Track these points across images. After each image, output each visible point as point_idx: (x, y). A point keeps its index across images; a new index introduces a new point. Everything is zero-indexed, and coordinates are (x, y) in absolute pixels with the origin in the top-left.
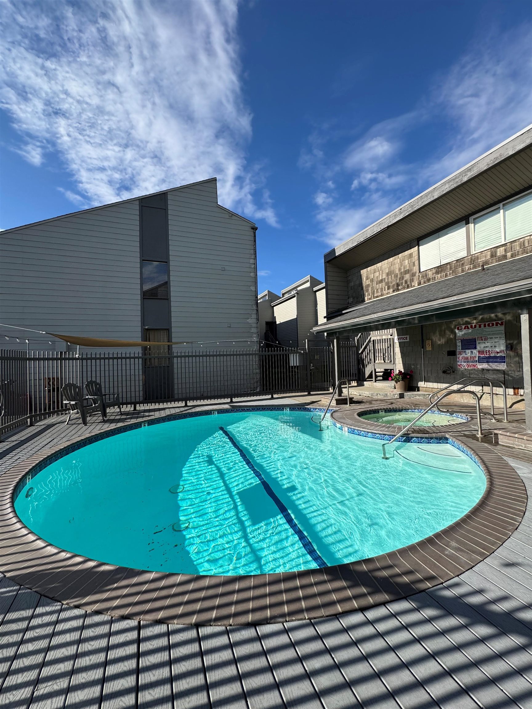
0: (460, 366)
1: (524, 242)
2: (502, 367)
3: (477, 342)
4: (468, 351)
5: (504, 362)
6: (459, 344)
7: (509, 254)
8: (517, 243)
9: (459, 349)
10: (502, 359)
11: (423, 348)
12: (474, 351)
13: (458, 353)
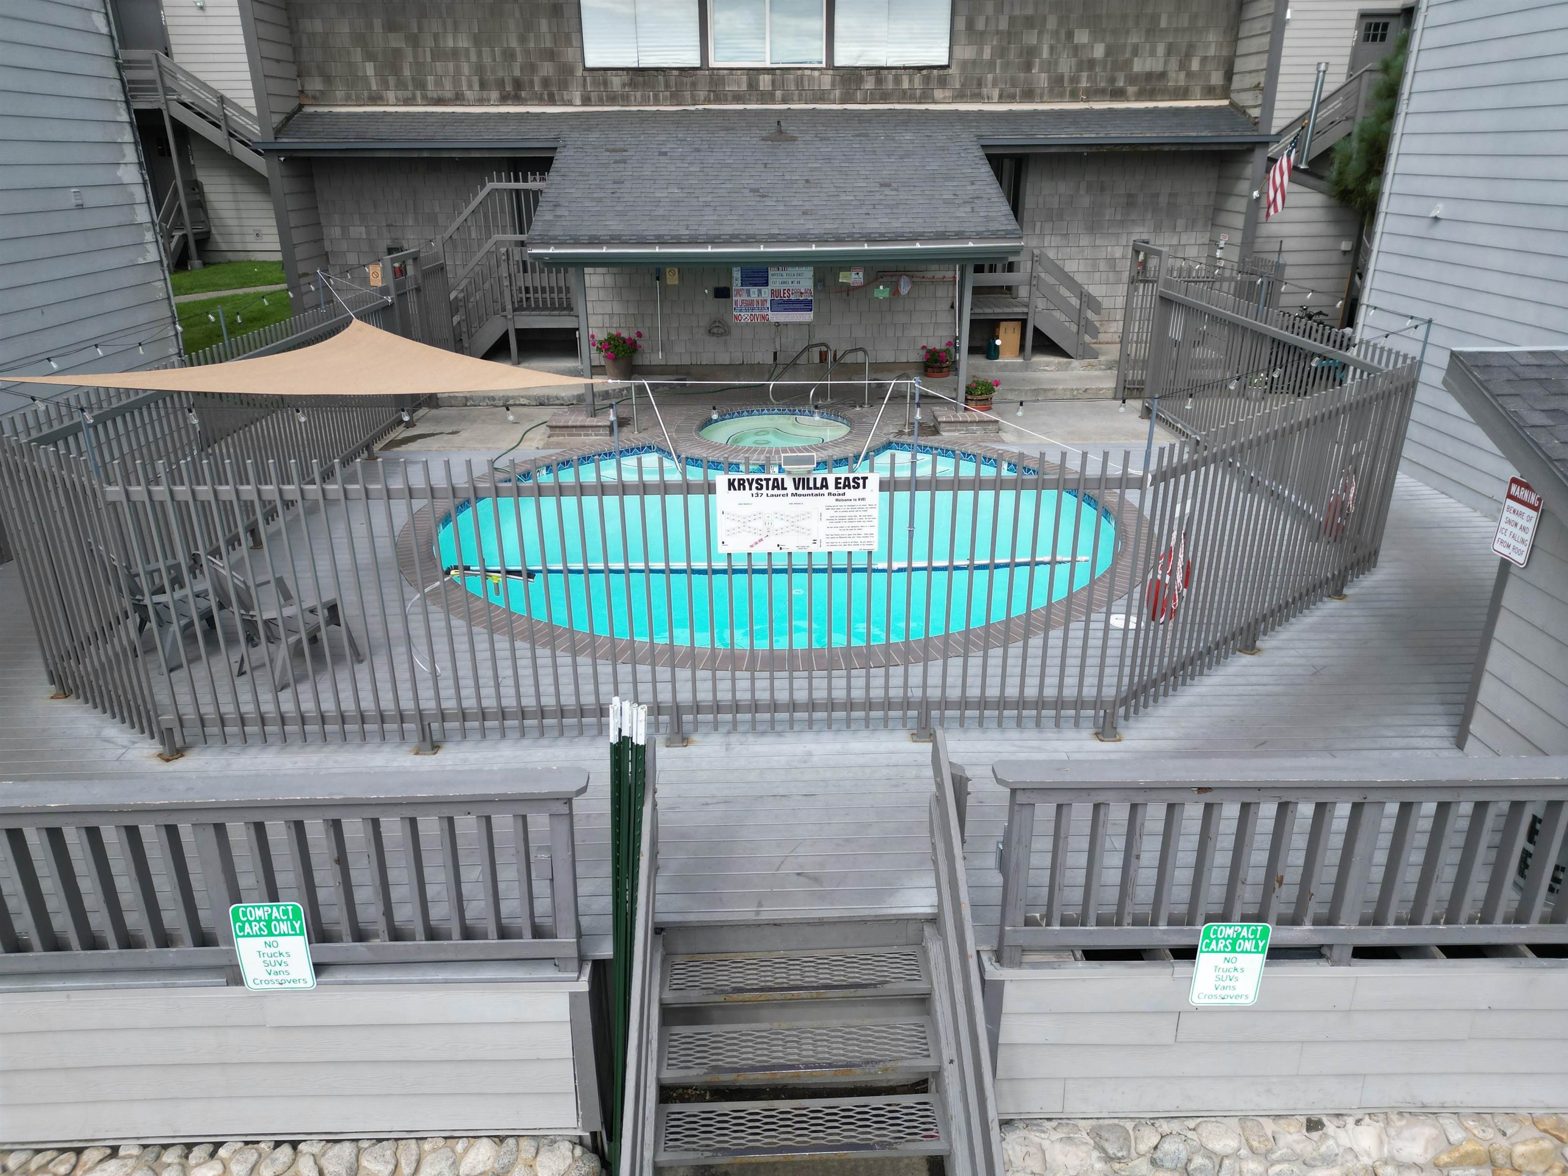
0: (736, 318)
1: (802, 78)
2: (806, 317)
3: (770, 273)
4: (754, 290)
5: (811, 310)
6: (737, 274)
7: (779, 94)
8: (791, 76)
9: (736, 284)
10: (806, 305)
11: (658, 279)
12: (764, 289)
13: (734, 293)
